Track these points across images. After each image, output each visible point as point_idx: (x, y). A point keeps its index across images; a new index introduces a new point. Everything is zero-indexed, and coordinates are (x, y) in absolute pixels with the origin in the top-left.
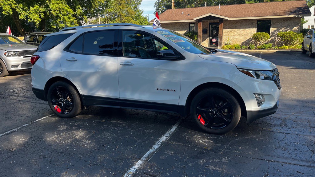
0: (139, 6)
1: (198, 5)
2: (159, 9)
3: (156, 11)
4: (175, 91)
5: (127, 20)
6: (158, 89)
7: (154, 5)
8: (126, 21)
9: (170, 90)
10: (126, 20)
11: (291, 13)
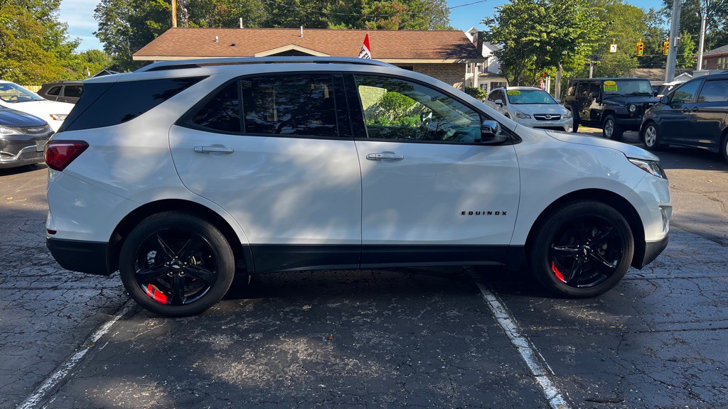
0: (54, 14)
1: (215, 22)
2: (107, 25)
3: (100, 30)
4: (504, 213)
5: (23, 48)
6: (463, 213)
7: (95, 12)
8: (21, 49)
9: (494, 213)
10: (19, 46)
11: (449, 56)
